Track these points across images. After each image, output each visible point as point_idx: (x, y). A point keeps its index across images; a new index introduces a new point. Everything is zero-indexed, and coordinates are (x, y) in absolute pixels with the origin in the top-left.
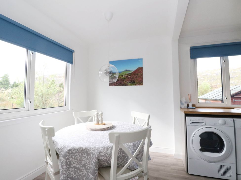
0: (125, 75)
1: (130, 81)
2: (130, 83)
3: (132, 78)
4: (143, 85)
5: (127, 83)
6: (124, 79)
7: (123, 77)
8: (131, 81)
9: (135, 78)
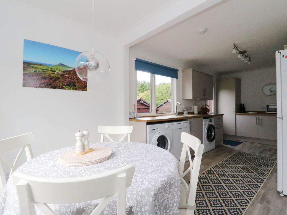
0: (59, 72)
1: (68, 83)
2: (68, 85)
3: (71, 79)
4: (86, 91)
5: (63, 84)
6: (58, 77)
7: (55, 73)
8: (70, 84)
9: (75, 79)
